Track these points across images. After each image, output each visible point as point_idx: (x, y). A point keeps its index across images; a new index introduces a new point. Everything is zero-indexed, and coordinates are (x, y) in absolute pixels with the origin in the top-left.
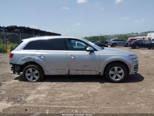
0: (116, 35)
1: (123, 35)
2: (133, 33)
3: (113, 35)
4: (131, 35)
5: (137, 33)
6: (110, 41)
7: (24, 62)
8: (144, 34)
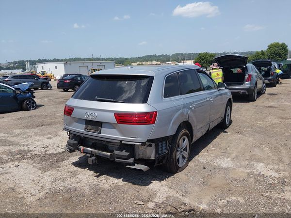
6: (6, 79)
7: (176, 128)
8: (12, 65)
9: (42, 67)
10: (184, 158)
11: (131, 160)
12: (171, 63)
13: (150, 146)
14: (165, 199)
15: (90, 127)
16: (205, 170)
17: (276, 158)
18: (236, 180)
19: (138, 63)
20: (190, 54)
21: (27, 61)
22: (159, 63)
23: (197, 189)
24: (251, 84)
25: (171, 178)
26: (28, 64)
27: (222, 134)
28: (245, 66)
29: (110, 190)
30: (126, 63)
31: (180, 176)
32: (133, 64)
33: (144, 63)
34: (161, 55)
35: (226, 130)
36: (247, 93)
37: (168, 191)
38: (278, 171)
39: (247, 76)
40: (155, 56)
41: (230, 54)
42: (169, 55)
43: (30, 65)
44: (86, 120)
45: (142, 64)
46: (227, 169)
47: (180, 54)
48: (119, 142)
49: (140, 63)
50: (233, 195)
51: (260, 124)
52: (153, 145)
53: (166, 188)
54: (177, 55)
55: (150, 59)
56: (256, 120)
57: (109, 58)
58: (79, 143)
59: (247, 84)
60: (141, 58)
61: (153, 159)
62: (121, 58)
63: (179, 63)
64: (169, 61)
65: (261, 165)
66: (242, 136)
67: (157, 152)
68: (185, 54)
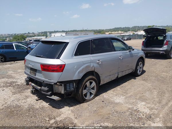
0: (9, 34)
1: (18, 34)
2: (29, 33)
3: (5, 35)
4: (28, 35)
5: (33, 33)
6: (31, 42)
7: (82, 75)
8: (40, 34)
9: (54, 35)
10: (91, 94)
11: (49, 93)
12: (130, 32)
13: (61, 85)
14: (63, 119)
15: (32, 71)
16: (103, 103)
17: (157, 100)
18: (117, 112)
19: (110, 32)
20: (144, 26)
21: (48, 32)
22: (123, 32)
23: (88, 114)
24: (168, 47)
25: (78, 106)
26: (49, 33)
27: (133, 80)
28: (165, 35)
29: (37, 109)
30: (102, 32)
31: (85, 105)
32: (106, 33)
33: (113, 32)
34: (124, 27)
35: (136, 78)
36: (165, 53)
37: (70, 114)
38: (151, 109)
39: (165, 42)
40: (121, 28)
41: (154, 27)
42: (130, 27)
43: (50, 34)
44: (31, 68)
45: (112, 33)
46: (117, 104)
47: (137, 26)
48: (43, 81)
49: (111, 33)
50: (107, 122)
51: (164, 75)
52: (63, 85)
53: (70, 112)
54: (135, 27)
55: (117, 30)
56: (163, 72)
57: (93, 30)
58: (29, 80)
59: (165, 47)
60: (112, 29)
61: (63, 93)
62: (99, 30)
63: (136, 32)
64: (129, 31)
65: (143, 103)
66: (145, 82)
67: (65, 89)
68: (140, 26)
